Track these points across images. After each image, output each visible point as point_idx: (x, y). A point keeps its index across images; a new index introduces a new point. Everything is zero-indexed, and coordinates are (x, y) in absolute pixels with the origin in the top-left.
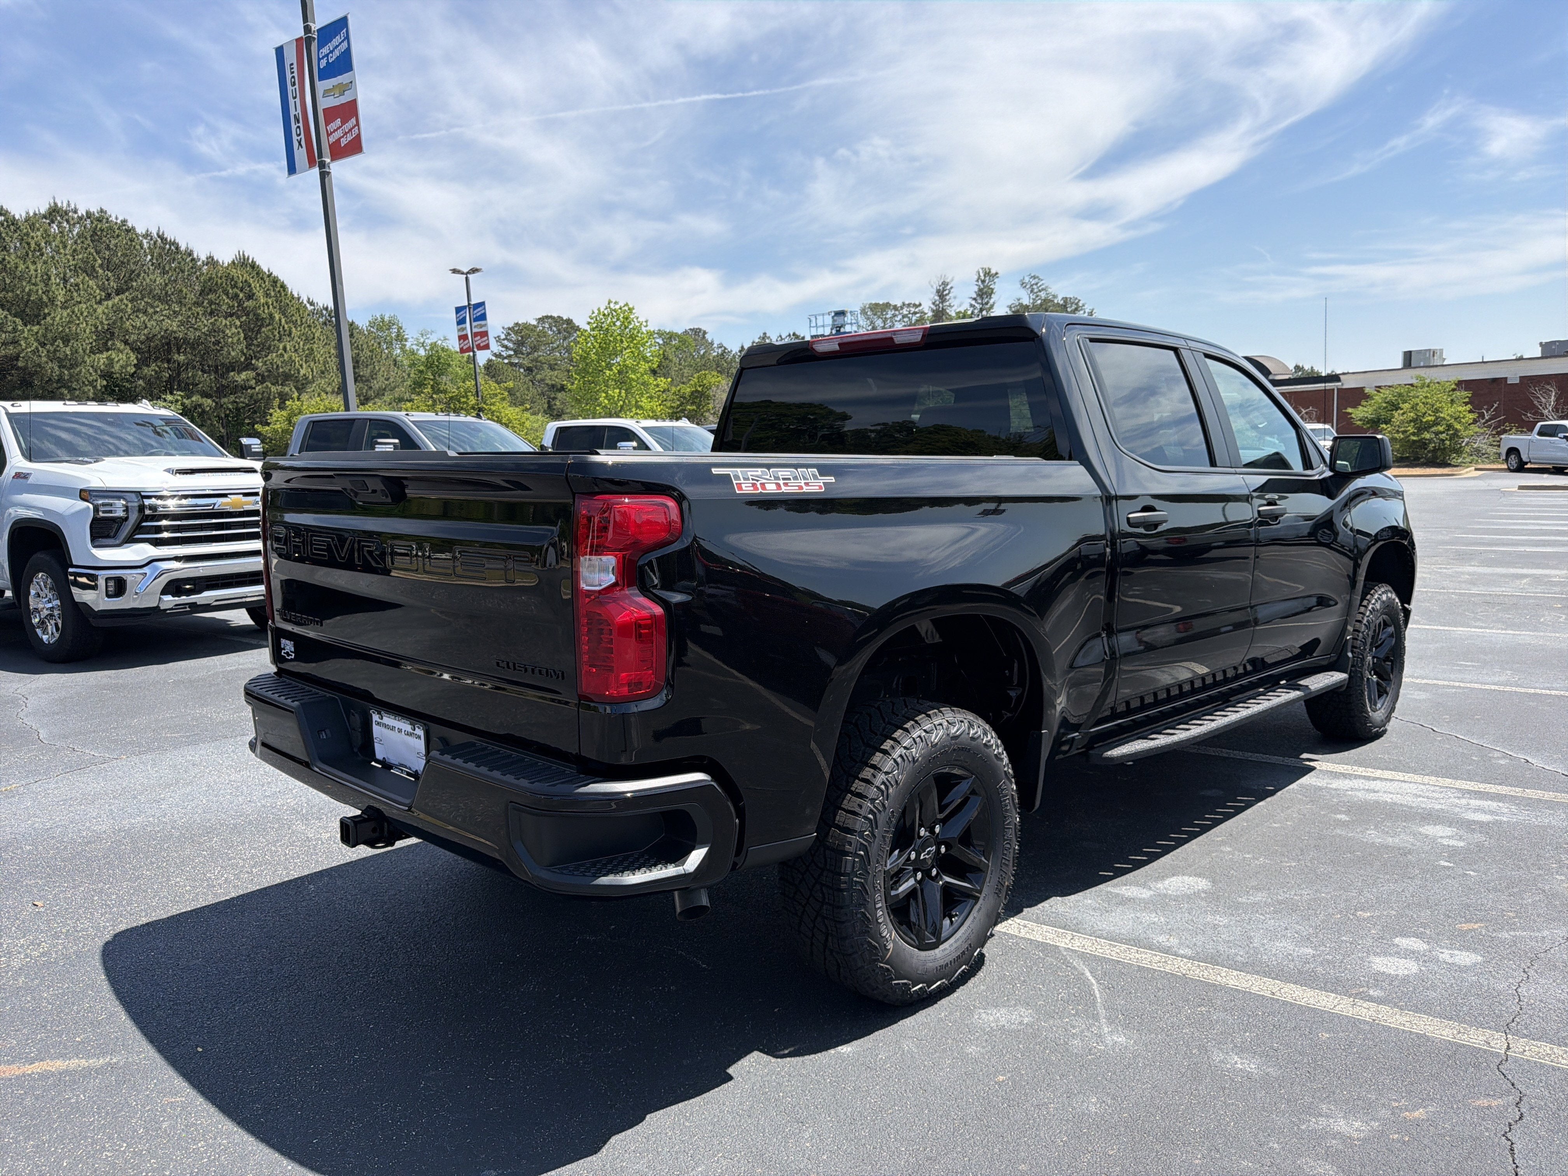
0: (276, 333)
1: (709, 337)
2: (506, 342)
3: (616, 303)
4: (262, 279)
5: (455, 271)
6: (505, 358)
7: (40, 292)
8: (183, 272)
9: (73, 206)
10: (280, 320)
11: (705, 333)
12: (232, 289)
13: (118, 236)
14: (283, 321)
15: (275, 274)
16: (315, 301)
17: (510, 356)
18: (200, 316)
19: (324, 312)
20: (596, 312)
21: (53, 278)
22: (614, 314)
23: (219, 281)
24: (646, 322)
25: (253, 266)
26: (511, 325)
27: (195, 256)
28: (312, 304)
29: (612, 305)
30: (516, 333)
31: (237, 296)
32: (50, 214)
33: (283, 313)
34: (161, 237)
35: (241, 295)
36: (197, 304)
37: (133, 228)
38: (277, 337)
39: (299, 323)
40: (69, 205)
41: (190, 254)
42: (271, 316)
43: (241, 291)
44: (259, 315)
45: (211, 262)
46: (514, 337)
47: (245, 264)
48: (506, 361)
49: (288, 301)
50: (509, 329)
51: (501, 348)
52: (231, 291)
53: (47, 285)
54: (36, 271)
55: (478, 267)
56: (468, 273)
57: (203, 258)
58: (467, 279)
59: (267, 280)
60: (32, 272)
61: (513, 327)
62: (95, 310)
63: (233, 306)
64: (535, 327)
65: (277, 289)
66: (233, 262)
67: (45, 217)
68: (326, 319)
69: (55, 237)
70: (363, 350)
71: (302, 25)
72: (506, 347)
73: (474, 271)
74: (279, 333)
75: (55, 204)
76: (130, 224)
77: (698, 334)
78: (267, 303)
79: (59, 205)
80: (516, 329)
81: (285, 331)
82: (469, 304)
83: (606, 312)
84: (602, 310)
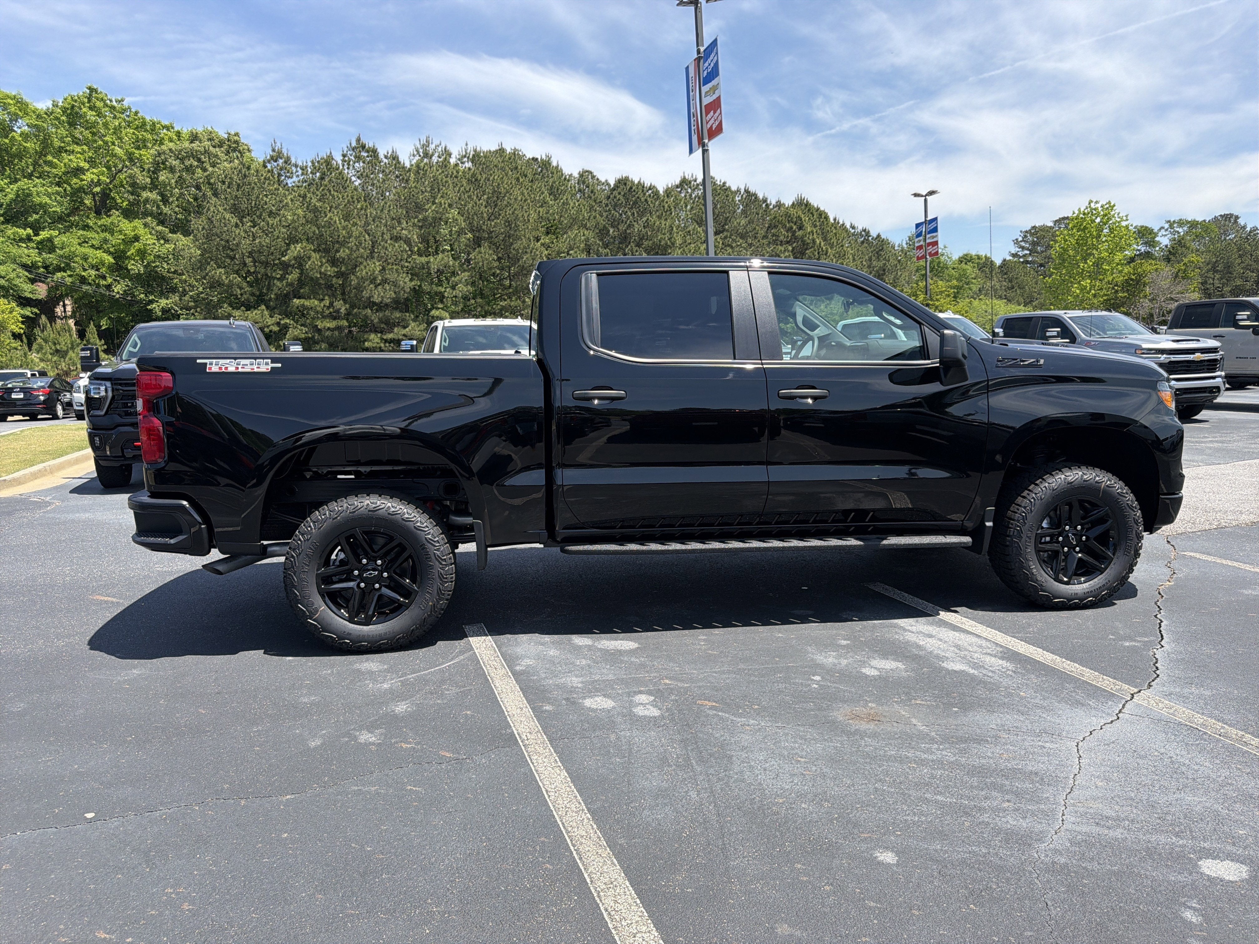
0: (816, 253)
1: (1241, 222)
2: (1023, 244)
3: (1097, 202)
4: (812, 213)
5: (916, 195)
6: (1021, 257)
7: (667, 239)
8: (758, 214)
9: (694, 177)
10: (820, 244)
11: (1237, 217)
12: (789, 223)
13: (719, 194)
14: (822, 244)
15: (822, 209)
16: (856, 226)
17: (1024, 256)
18: (765, 246)
19: (863, 233)
20: (1077, 212)
21: (674, 229)
22: (1094, 212)
23: (781, 219)
24: (1127, 216)
25: (807, 204)
26: (1028, 228)
27: (769, 202)
28: (853, 228)
29: (1092, 205)
30: (1032, 235)
31: (792, 228)
32: (680, 184)
33: (825, 239)
34: (747, 191)
35: (794, 227)
36: (765, 237)
37: (729, 187)
38: (817, 256)
39: (835, 244)
40: (692, 176)
41: (765, 201)
42: (814, 241)
43: (795, 224)
44: (805, 241)
45: (779, 205)
46: (1030, 238)
47: (802, 204)
48: (1021, 260)
49: (829, 228)
50: (1026, 232)
51: (1017, 249)
52: (788, 225)
53: (671, 233)
54: (665, 225)
55: (935, 189)
56: (926, 195)
57: (774, 202)
58: (926, 201)
59: (815, 213)
60: (663, 226)
61: (1030, 230)
62: (699, 248)
63: (788, 236)
64: (1051, 228)
65: (821, 220)
66: (793, 203)
67: (677, 187)
68: (865, 239)
69: (681, 200)
70: (889, 261)
71: (696, 49)
72: (1023, 248)
73: (931, 193)
74: (818, 253)
75: (684, 177)
76: (727, 185)
77: (1229, 219)
78: (812, 232)
79: (687, 177)
80: (1033, 231)
81: (823, 251)
82: (926, 220)
83: (1086, 211)
84: (1082, 210)
